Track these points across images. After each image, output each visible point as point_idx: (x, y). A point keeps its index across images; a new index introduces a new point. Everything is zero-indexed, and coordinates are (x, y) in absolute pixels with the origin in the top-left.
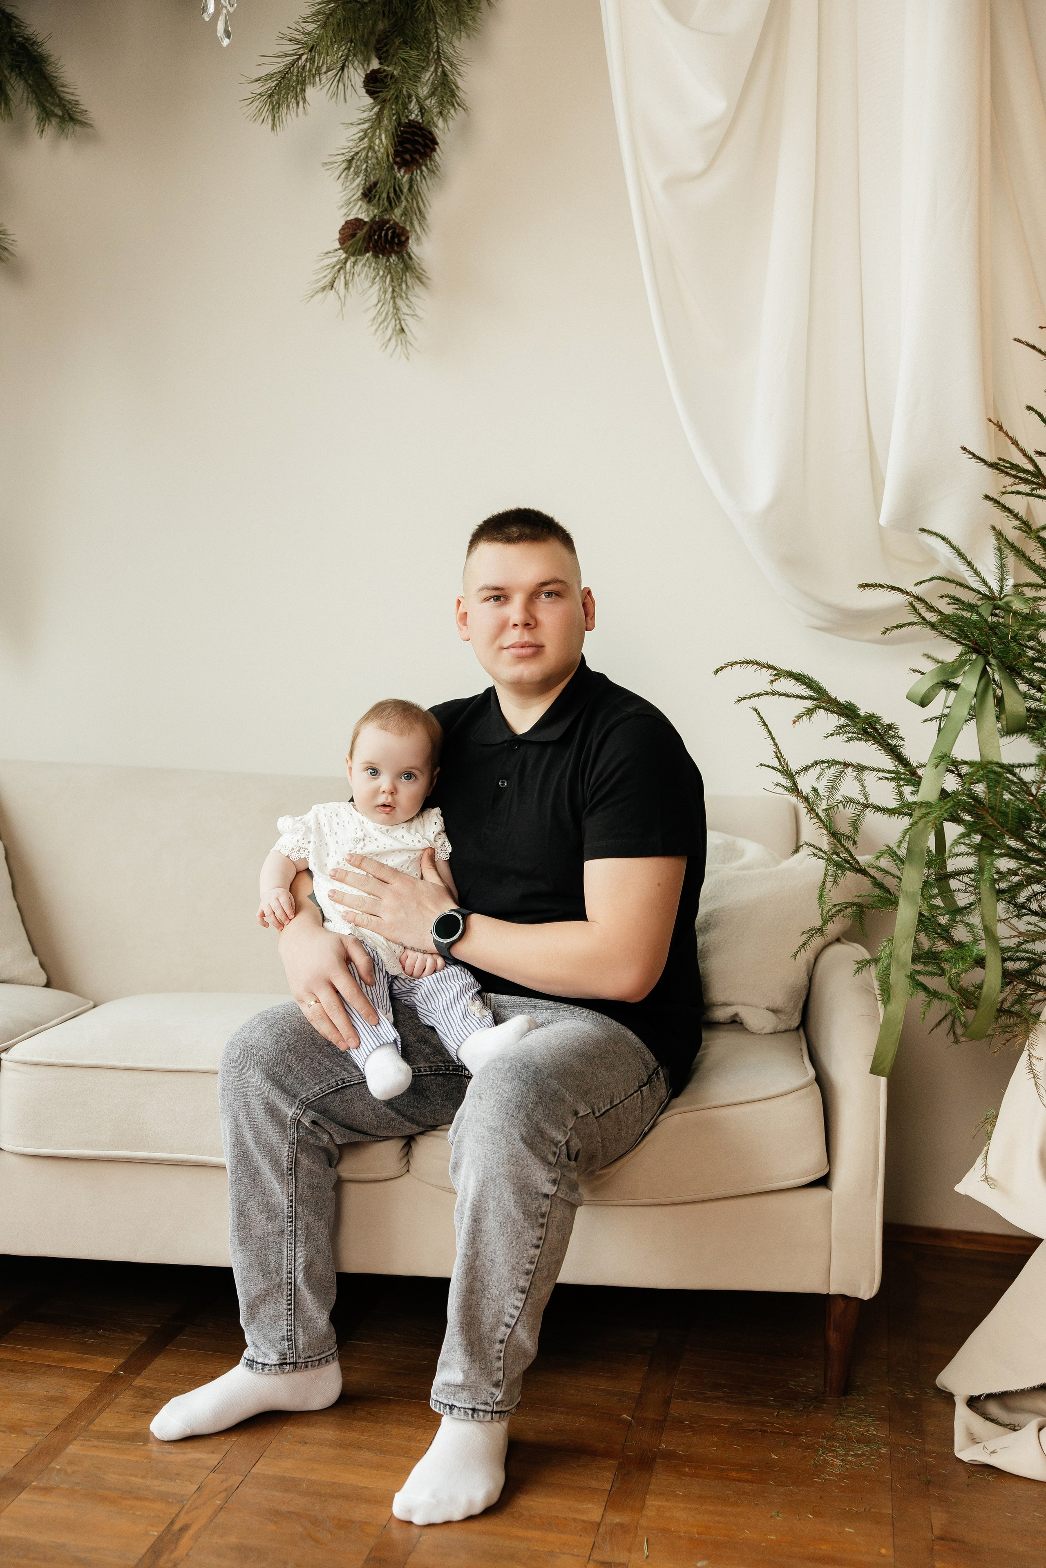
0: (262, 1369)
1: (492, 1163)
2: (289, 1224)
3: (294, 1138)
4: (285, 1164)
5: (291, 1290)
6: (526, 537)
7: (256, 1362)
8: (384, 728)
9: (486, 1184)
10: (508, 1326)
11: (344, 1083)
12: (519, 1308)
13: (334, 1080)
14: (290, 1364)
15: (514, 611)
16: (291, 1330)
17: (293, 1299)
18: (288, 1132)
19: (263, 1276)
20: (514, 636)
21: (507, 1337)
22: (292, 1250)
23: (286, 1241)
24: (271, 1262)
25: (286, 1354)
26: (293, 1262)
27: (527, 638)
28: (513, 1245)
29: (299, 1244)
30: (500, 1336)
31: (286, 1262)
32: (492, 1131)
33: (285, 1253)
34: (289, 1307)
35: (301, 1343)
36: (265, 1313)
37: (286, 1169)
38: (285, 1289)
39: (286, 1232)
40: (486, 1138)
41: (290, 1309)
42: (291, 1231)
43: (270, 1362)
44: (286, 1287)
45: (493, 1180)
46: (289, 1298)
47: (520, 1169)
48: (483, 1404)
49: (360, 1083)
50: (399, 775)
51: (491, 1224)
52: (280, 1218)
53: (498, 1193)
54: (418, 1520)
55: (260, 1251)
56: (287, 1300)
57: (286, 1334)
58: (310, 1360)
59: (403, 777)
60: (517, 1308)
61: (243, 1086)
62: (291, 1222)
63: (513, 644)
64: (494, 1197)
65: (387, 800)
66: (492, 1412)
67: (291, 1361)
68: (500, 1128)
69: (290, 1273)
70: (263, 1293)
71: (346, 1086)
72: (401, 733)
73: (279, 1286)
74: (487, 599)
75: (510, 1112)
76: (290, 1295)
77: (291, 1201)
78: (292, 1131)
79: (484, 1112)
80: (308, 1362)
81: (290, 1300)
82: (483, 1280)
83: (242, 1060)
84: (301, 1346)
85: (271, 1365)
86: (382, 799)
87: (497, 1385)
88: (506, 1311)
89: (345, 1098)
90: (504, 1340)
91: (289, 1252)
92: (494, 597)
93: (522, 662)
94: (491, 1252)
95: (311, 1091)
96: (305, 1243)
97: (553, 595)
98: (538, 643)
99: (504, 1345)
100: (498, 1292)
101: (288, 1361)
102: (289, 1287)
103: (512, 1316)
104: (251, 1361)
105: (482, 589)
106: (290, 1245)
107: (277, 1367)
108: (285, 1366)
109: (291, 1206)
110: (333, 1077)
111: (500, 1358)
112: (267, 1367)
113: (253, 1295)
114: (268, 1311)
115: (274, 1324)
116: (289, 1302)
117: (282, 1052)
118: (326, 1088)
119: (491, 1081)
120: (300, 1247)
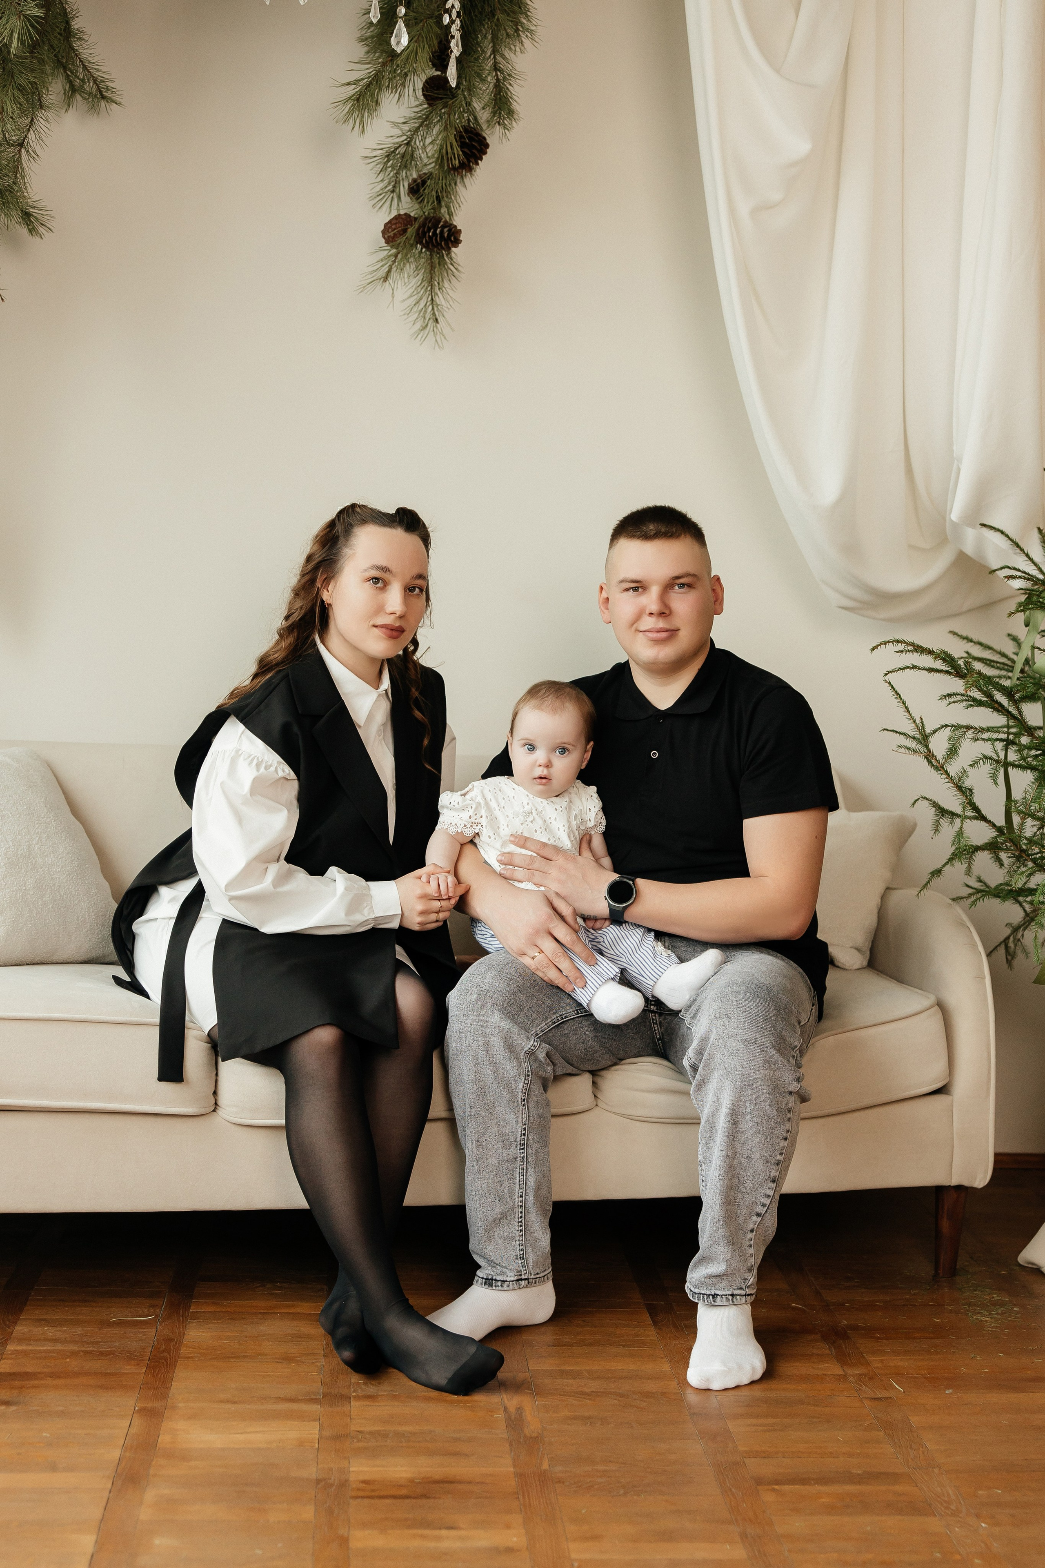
0: (502, 1286)
1: (749, 1071)
2: (521, 1151)
3: (528, 1071)
4: (520, 1095)
5: (521, 1212)
6: (662, 535)
7: (496, 1280)
8: (539, 708)
9: (744, 1090)
10: (758, 1215)
11: (562, 1019)
12: (770, 1196)
13: (555, 1017)
14: (525, 1279)
15: (651, 600)
16: (522, 1250)
17: (523, 1221)
18: (523, 1065)
19: (499, 1201)
20: (649, 623)
21: (756, 1225)
22: (523, 1175)
23: (518, 1167)
24: (505, 1188)
25: (521, 1270)
26: (524, 1186)
27: (661, 624)
28: (768, 1140)
29: (529, 1169)
30: (751, 1226)
31: (518, 1186)
32: (746, 1043)
33: (518, 1178)
34: (520, 1228)
35: (531, 1261)
36: (500, 1236)
37: (520, 1100)
38: (517, 1212)
39: (519, 1159)
40: (741, 1050)
41: (521, 1231)
42: (523, 1158)
43: (508, 1279)
44: (518, 1210)
45: (751, 1085)
46: (520, 1220)
47: (772, 1072)
48: (738, 1289)
49: (574, 1018)
50: (554, 750)
51: (748, 1125)
52: (513, 1146)
53: (754, 1096)
54: (716, 1386)
55: (495, 1178)
56: (519, 1222)
57: (519, 1254)
58: (538, 1276)
59: (557, 752)
60: (768, 1196)
61: (482, 1027)
62: (523, 1149)
63: (650, 629)
64: (751, 1101)
65: (543, 772)
66: (745, 1295)
67: (526, 1277)
68: (753, 1040)
69: (521, 1196)
70: (499, 1216)
71: (564, 1021)
72: (555, 711)
73: (513, 1209)
74: (627, 590)
75: (760, 1025)
76: (521, 1217)
77: (525, 1129)
78: (526, 1064)
79: (735, 1029)
80: (537, 1278)
81: (521, 1222)
82: (739, 1176)
83: (479, 1003)
84: (531, 1264)
85: (509, 1282)
86: (539, 772)
87: (750, 1270)
88: (758, 1201)
89: (564, 1033)
90: (754, 1229)
91: (521, 1177)
92: (633, 588)
93: (657, 644)
94: (748, 1150)
95: (539, 1027)
96: (535, 1168)
97: (686, 586)
98: (672, 628)
99: (754, 1234)
100: (752, 1185)
101: (523, 1277)
102: (520, 1210)
103: (763, 1205)
104: (490, 1280)
105: (622, 581)
106: (522, 1171)
107: (515, 1282)
108: (520, 1282)
109: (524, 1134)
110: (554, 1014)
111: (750, 1246)
112: (506, 1284)
113: (491, 1219)
114: (502, 1233)
115: (508, 1246)
116: (520, 1224)
117: (514, 993)
118: (550, 1023)
119: (735, 1002)
120: (531, 1171)
